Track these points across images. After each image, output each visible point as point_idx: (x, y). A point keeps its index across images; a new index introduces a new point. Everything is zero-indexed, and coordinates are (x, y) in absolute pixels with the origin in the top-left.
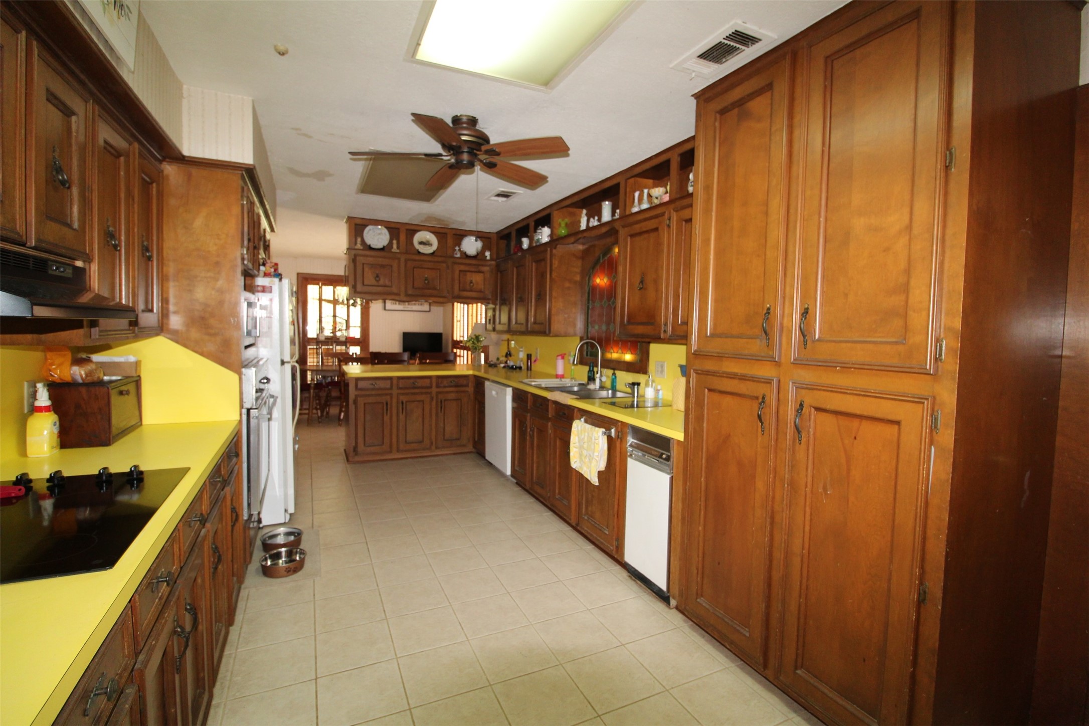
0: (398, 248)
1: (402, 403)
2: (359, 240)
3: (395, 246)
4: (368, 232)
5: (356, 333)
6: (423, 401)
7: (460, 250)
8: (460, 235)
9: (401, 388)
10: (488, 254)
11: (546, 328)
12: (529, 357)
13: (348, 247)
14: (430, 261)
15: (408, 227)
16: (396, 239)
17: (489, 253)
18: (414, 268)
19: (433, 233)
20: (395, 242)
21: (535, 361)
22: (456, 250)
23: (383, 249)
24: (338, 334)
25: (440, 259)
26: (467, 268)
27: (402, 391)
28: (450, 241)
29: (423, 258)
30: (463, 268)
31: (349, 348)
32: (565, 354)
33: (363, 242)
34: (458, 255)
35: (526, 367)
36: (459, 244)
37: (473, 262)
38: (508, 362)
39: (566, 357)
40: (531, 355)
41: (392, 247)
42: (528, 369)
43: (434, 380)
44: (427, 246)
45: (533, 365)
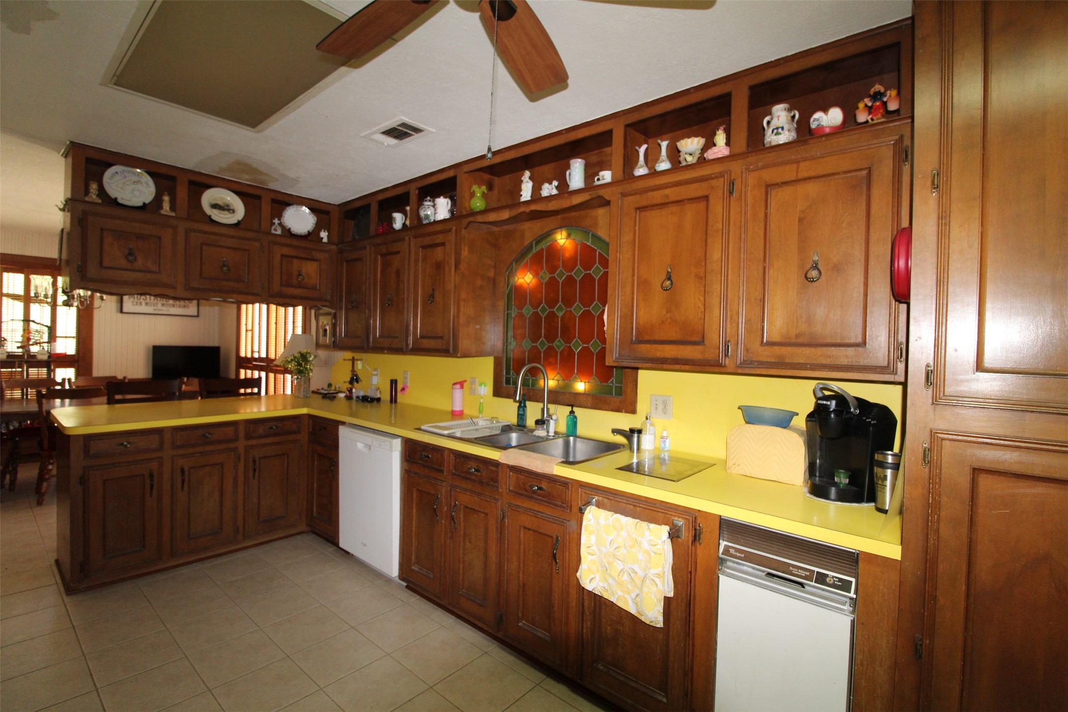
0: (173, 208)
1: (183, 471)
2: (94, 187)
3: (166, 206)
4: (112, 176)
5: (67, 346)
6: (222, 465)
7: (280, 224)
8: (282, 202)
9: (181, 447)
10: (324, 235)
11: (449, 344)
12: (394, 383)
13: (69, 196)
14: (233, 237)
15: (193, 178)
16: (169, 195)
17: (327, 234)
18: (202, 244)
19: (237, 193)
20: (166, 198)
21: (403, 389)
22: (274, 223)
23: (144, 207)
24: (34, 349)
25: (250, 235)
26: (293, 253)
27: (181, 452)
28: (266, 208)
29: (216, 229)
30: (286, 251)
31: (54, 371)
32: (465, 381)
33: (102, 192)
34: (279, 232)
35: (388, 398)
36: (280, 217)
37: (303, 244)
38: (354, 390)
39: (465, 385)
40: (396, 381)
41: (161, 207)
42: (391, 401)
43: (242, 428)
44: (226, 212)
45: (399, 395)
